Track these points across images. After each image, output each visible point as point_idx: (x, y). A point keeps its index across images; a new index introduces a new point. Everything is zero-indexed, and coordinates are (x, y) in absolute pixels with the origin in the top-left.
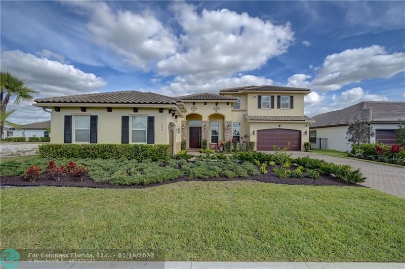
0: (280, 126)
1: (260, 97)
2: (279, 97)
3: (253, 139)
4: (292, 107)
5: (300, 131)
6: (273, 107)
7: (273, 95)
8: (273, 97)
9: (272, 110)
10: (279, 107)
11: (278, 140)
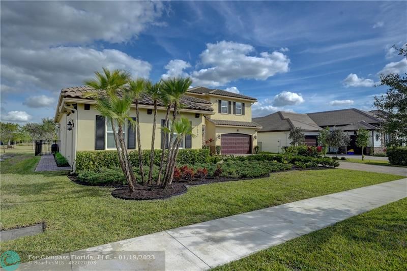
0: (238, 131)
1: (220, 102)
2: (234, 103)
3: (218, 143)
4: (243, 114)
5: (251, 136)
6: (230, 113)
7: (230, 101)
8: (230, 103)
9: (230, 115)
10: (234, 113)
11: (235, 144)
